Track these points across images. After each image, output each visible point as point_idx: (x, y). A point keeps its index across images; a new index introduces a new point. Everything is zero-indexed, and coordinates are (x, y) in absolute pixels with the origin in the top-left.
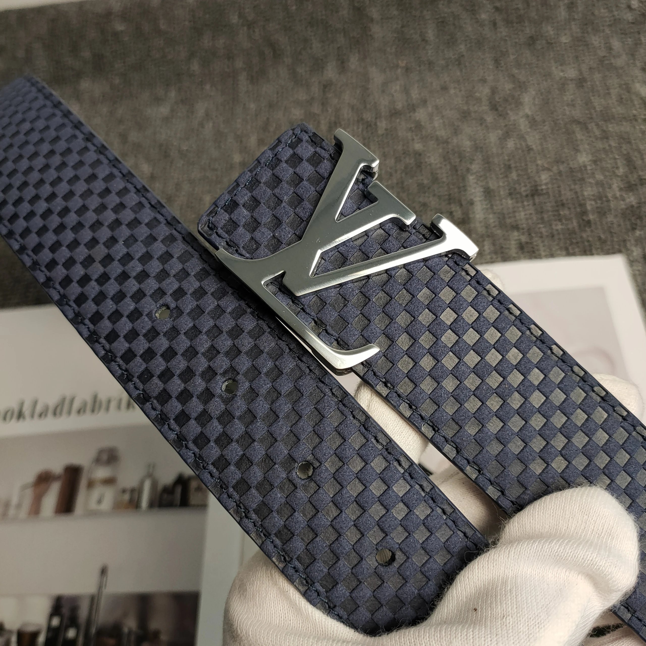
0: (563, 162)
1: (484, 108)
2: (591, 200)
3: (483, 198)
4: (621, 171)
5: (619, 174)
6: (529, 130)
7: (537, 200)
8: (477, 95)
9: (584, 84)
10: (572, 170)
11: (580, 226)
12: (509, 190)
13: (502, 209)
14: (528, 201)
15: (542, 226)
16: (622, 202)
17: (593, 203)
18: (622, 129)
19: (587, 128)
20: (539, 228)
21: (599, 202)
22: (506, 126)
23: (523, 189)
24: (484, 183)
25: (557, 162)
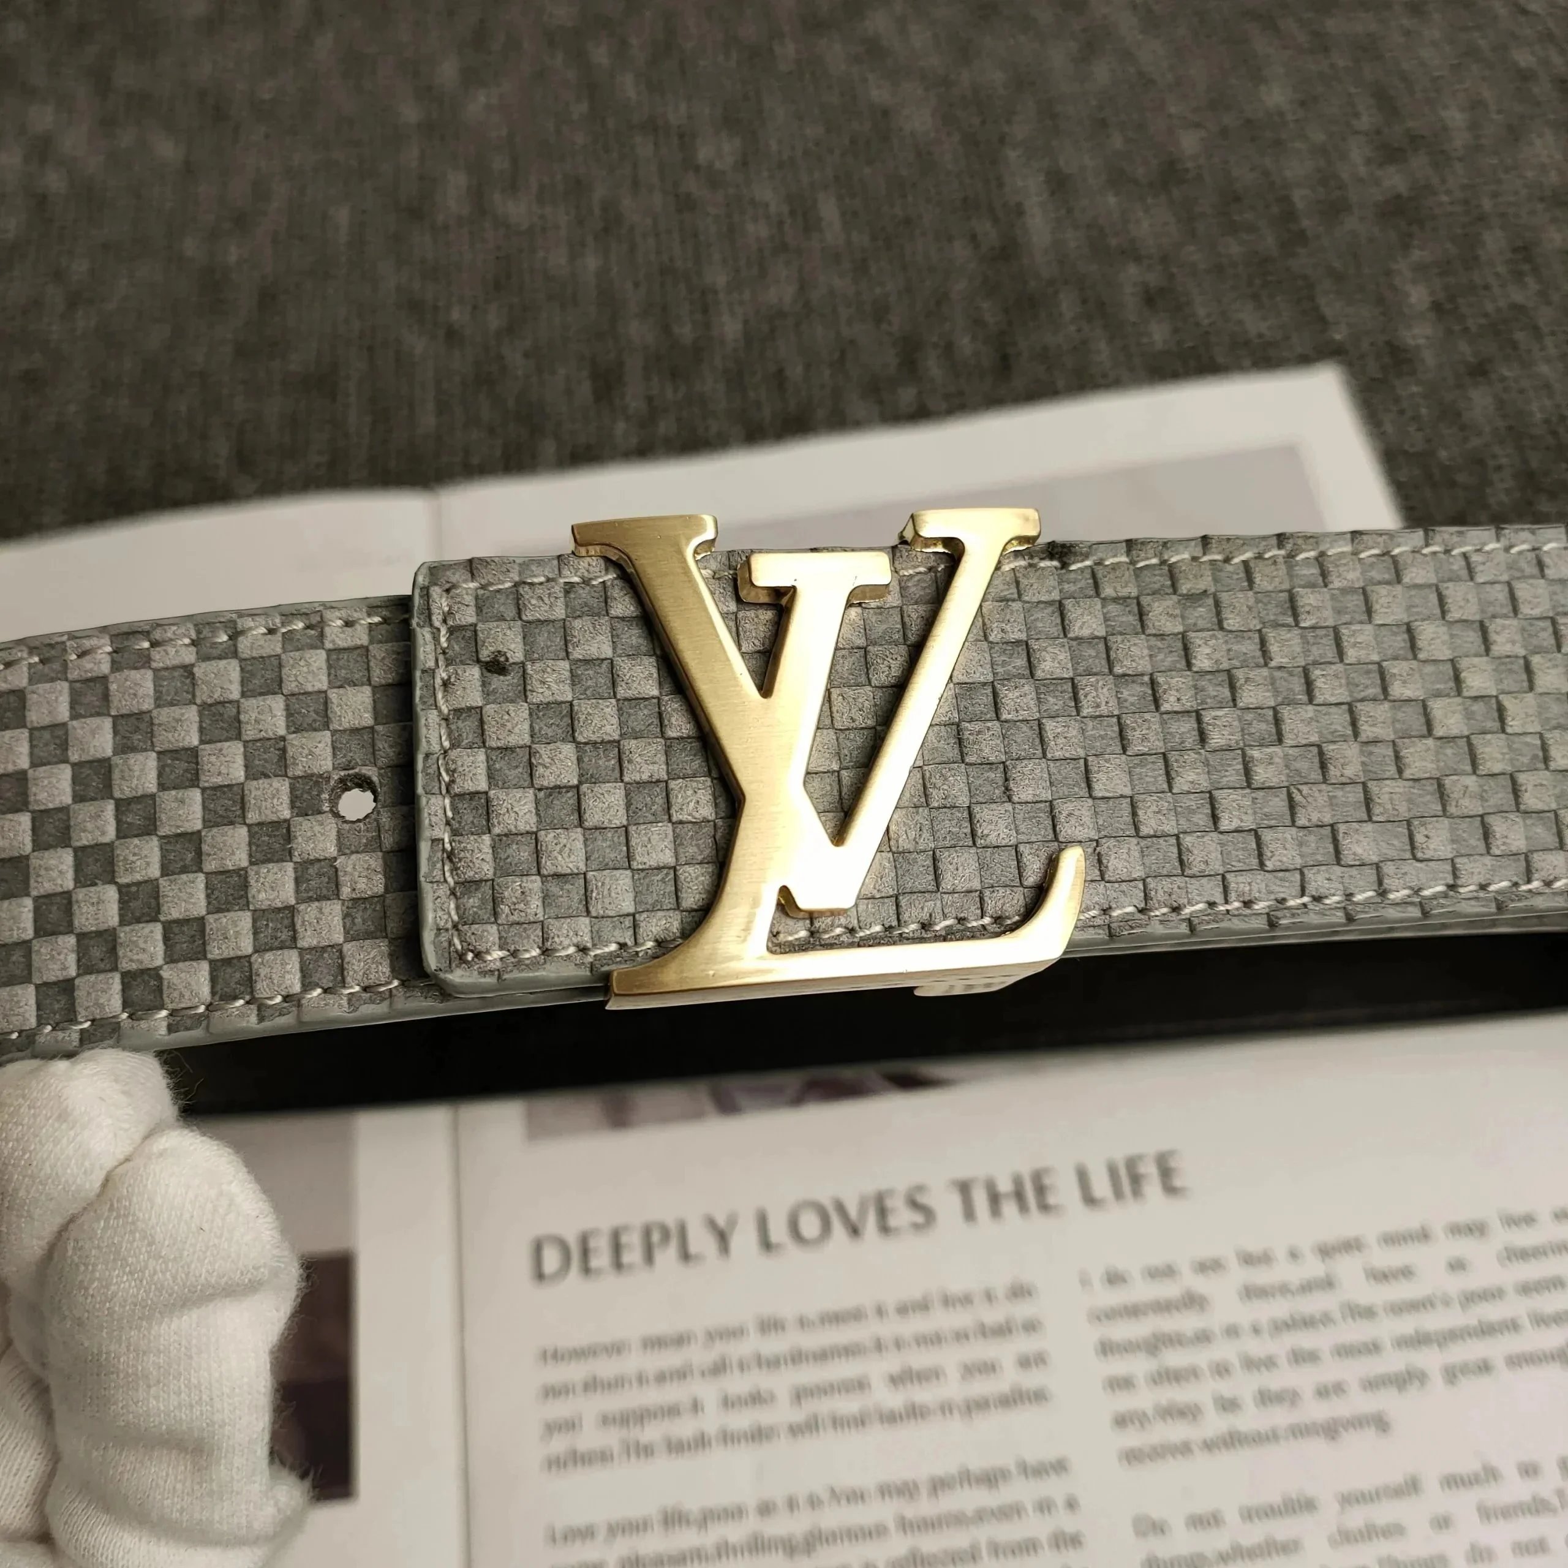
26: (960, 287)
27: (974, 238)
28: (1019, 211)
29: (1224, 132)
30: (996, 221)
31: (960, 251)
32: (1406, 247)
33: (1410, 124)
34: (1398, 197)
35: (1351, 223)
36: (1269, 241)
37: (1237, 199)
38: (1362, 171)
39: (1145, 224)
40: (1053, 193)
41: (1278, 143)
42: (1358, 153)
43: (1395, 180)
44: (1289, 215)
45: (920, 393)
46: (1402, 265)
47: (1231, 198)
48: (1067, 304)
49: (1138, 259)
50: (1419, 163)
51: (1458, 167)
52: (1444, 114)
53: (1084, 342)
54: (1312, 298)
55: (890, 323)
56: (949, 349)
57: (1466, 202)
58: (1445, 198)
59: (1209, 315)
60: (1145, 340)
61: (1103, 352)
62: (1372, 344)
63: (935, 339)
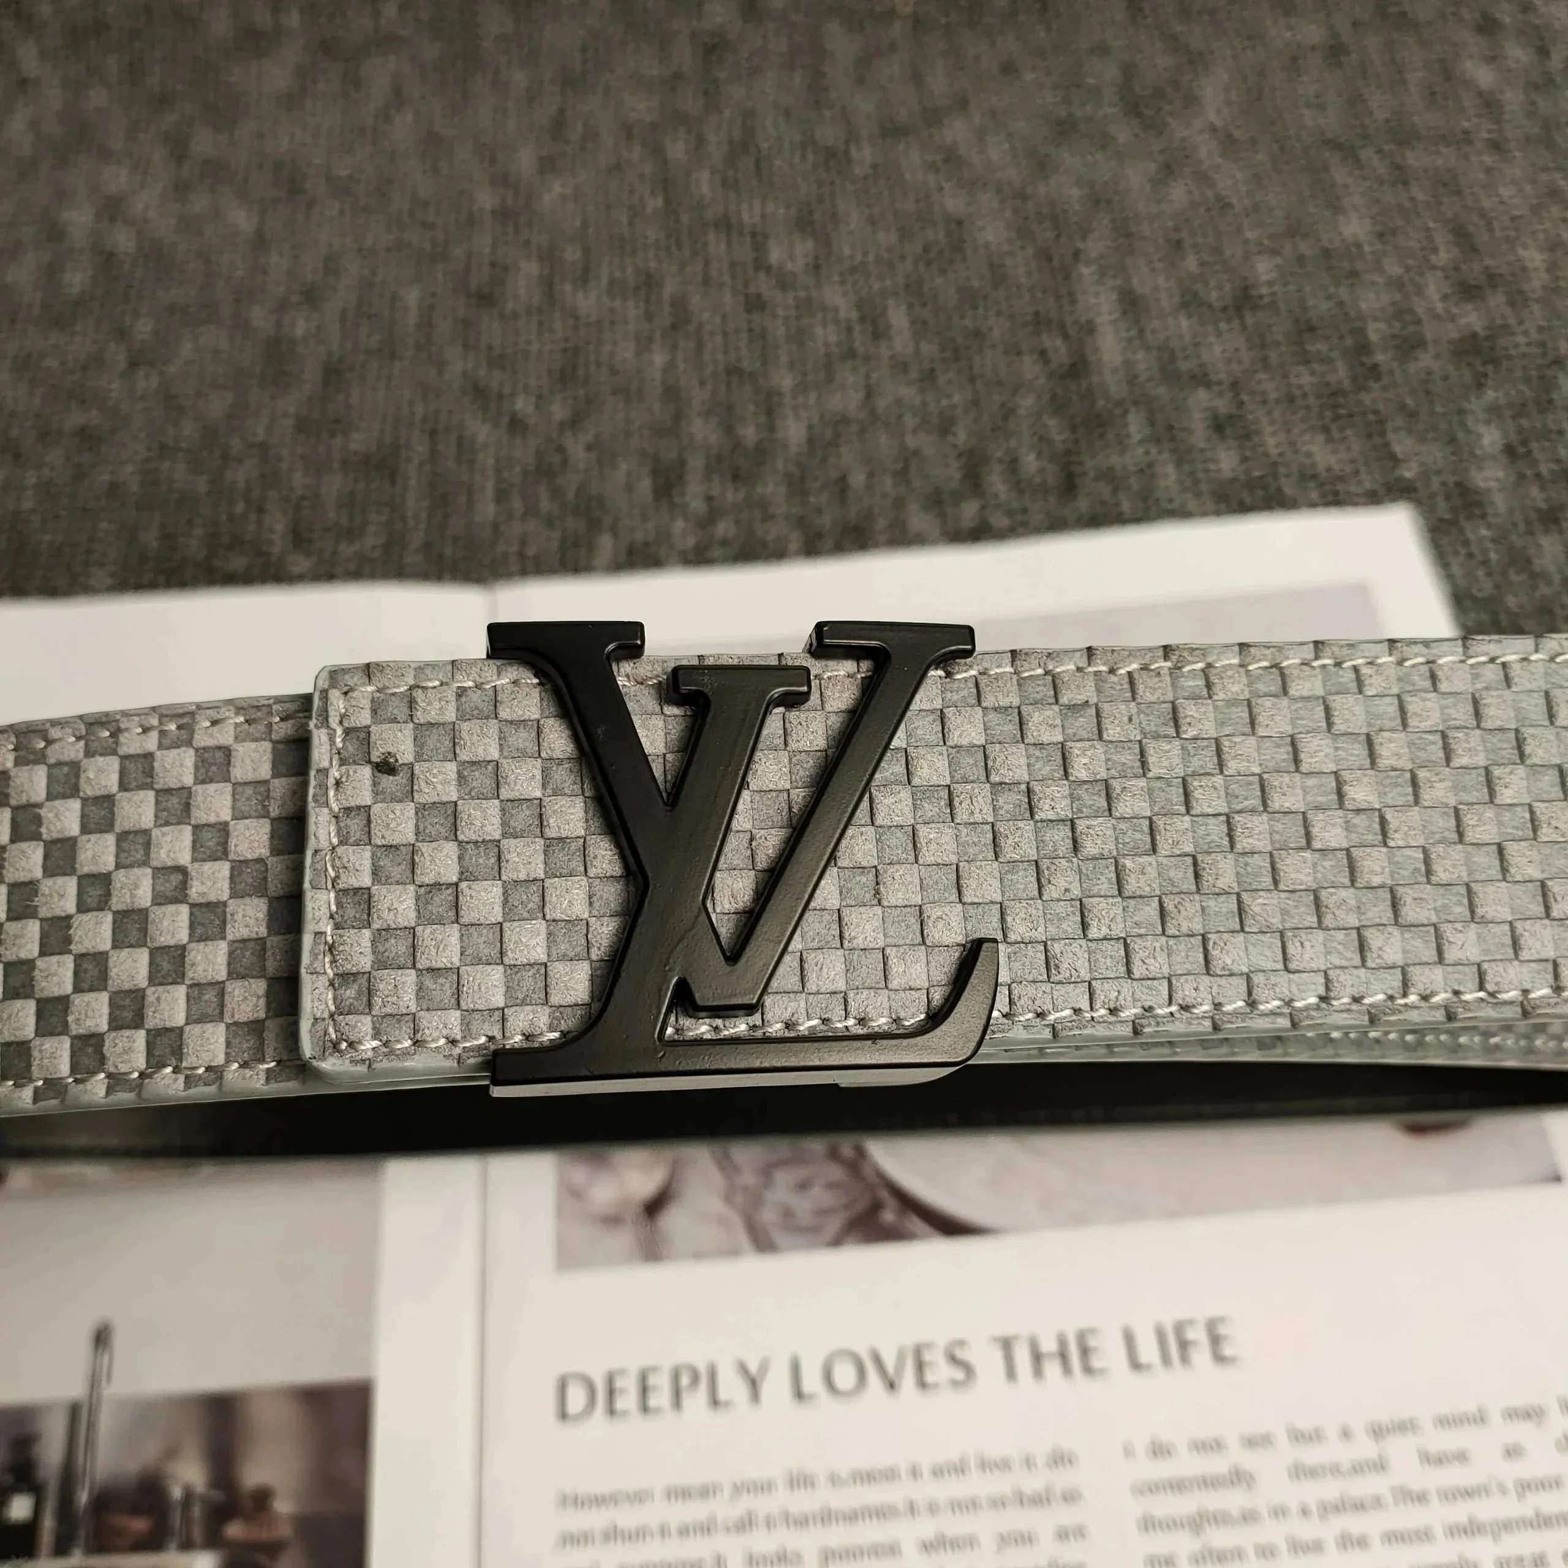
0: (1305, 236)
1: (1110, 110)
2: (1376, 319)
3: (1116, 315)
4: (1443, 256)
5: (1440, 264)
6: (1219, 160)
7: (1250, 320)
8: (1090, 81)
9: (1343, 59)
10: (1326, 253)
11: (1354, 379)
12: (1183, 296)
13: (1168, 339)
14: (1229, 321)
15: (1262, 376)
16: (1450, 326)
17: (1382, 326)
18: (1440, 162)
19: (1357, 160)
20: (1260, 382)
21: (1397, 324)
22: (1162, 151)
23: (1214, 295)
24: (1119, 282)
25: (1293, 236)
26: (1027, 403)
27: (1043, 353)
28: (1090, 328)
29: (1301, 260)
30: (1066, 337)
31: (1029, 368)
32: (1480, 386)
33: (1488, 262)
34: (1474, 335)
35: (1425, 360)
36: (1340, 374)
37: (1312, 329)
38: (1440, 307)
39: (1217, 350)
40: (1124, 313)
41: (1354, 274)
42: (1434, 288)
43: (1472, 318)
44: (1363, 348)
45: (983, 508)
46: (1475, 405)
47: (1304, 329)
48: (1136, 426)
49: (1208, 385)
50: (1497, 300)
51: (1536, 308)
52: (1522, 252)
53: (1150, 465)
54: (1383, 434)
55: (955, 434)
56: (1013, 464)
57: (1542, 344)
58: (1521, 339)
59: (1278, 445)
60: (1212, 467)
61: (1169, 476)
62: (1443, 484)
63: (999, 454)
